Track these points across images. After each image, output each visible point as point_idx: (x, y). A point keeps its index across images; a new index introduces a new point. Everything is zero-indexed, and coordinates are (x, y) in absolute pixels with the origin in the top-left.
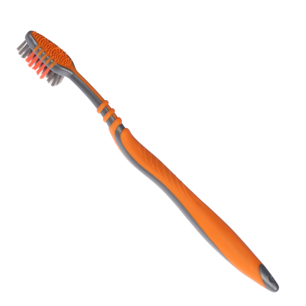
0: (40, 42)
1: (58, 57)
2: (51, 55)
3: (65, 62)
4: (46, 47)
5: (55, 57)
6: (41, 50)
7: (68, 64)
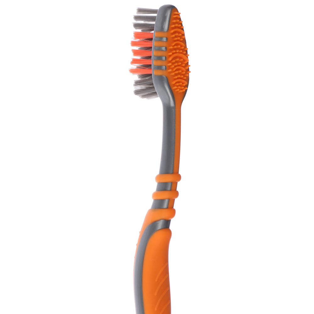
0: (172, 31)
1: (175, 70)
2: (170, 59)
3: (178, 84)
4: (174, 44)
5: (173, 66)
6: (164, 41)
7: (178, 90)
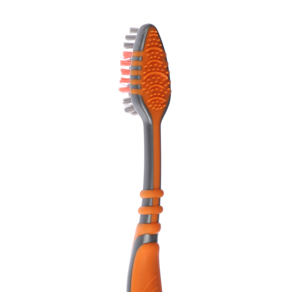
0: (147, 50)
1: (150, 88)
2: (145, 78)
4: (149, 63)
6: (140, 60)
7: (154, 108)
